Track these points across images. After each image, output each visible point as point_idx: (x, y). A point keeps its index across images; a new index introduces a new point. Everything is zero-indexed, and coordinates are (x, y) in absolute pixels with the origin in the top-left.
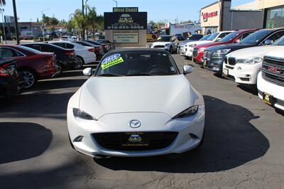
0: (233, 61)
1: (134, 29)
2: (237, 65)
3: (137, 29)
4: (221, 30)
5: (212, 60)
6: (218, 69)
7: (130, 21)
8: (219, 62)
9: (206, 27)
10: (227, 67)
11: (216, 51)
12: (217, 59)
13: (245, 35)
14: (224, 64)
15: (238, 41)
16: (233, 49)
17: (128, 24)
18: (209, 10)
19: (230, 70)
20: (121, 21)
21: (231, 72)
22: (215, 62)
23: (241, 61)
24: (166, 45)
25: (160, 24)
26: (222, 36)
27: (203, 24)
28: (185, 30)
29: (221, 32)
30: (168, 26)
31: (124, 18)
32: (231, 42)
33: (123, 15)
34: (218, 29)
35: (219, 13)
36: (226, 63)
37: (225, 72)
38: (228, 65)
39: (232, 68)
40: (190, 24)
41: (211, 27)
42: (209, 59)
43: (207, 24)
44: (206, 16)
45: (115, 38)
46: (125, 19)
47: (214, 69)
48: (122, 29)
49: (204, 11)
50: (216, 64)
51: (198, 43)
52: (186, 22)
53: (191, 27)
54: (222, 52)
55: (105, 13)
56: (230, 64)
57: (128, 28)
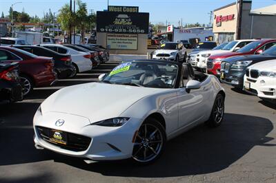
0: (255, 74)
1: (133, 33)
2: (260, 78)
3: (136, 33)
4: (239, 38)
5: (231, 72)
6: (237, 83)
7: (128, 23)
8: (239, 75)
9: (219, 33)
10: (248, 79)
11: (235, 62)
12: (237, 72)
13: (269, 45)
14: (245, 77)
15: (261, 52)
16: (255, 61)
17: (125, 27)
18: (224, 13)
19: (252, 83)
20: (117, 22)
21: (253, 86)
22: (234, 75)
23: (264, 74)
24: (171, 54)
25: (160, 27)
26: (241, 45)
27: (216, 29)
28: (192, 36)
29: (240, 41)
30: (171, 30)
32: (252, 53)
33: (120, 16)
34: (235, 36)
35: (236, 17)
36: (248, 75)
37: (246, 85)
38: (250, 78)
39: (255, 81)
40: (198, 28)
41: (226, 33)
42: (227, 72)
43: (220, 30)
44: (220, 20)
45: (109, 43)
46: (122, 20)
47: (233, 82)
48: (118, 33)
49: (218, 14)
50: (235, 77)
51: (213, 52)
52: (191, 26)
53: (199, 32)
54: (242, 63)
55: (97, 12)
56: (252, 77)
57: (126, 31)
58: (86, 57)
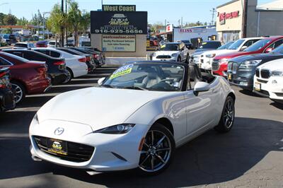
0: (266, 74)
1: (130, 34)
2: (272, 78)
3: (134, 34)
4: (245, 36)
5: (239, 73)
6: (246, 85)
7: (125, 23)
8: (248, 75)
9: (223, 32)
10: (259, 80)
11: (243, 62)
12: (245, 72)
13: (278, 42)
14: (255, 78)
15: (270, 50)
16: (265, 60)
17: (122, 27)
19: (263, 84)
20: (112, 22)
21: (265, 86)
22: (242, 75)
23: (276, 73)
24: (173, 55)
25: (159, 27)
26: (248, 44)
27: (220, 28)
28: (194, 35)
29: (247, 39)
30: (171, 30)
31: (117, 19)
32: (260, 51)
33: (115, 16)
34: (240, 34)
35: (241, 13)
36: (258, 76)
37: (256, 86)
38: (260, 78)
39: (266, 82)
40: (200, 27)
41: (231, 32)
42: (235, 73)
43: (224, 28)
44: (224, 17)
45: (105, 45)
47: (241, 84)
48: (114, 34)
49: (221, 11)
50: (244, 78)
51: (218, 52)
53: (202, 32)
54: (251, 63)
55: (91, 12)
56: (263, 77)
57: (122, 32)
58: (81, 60)
